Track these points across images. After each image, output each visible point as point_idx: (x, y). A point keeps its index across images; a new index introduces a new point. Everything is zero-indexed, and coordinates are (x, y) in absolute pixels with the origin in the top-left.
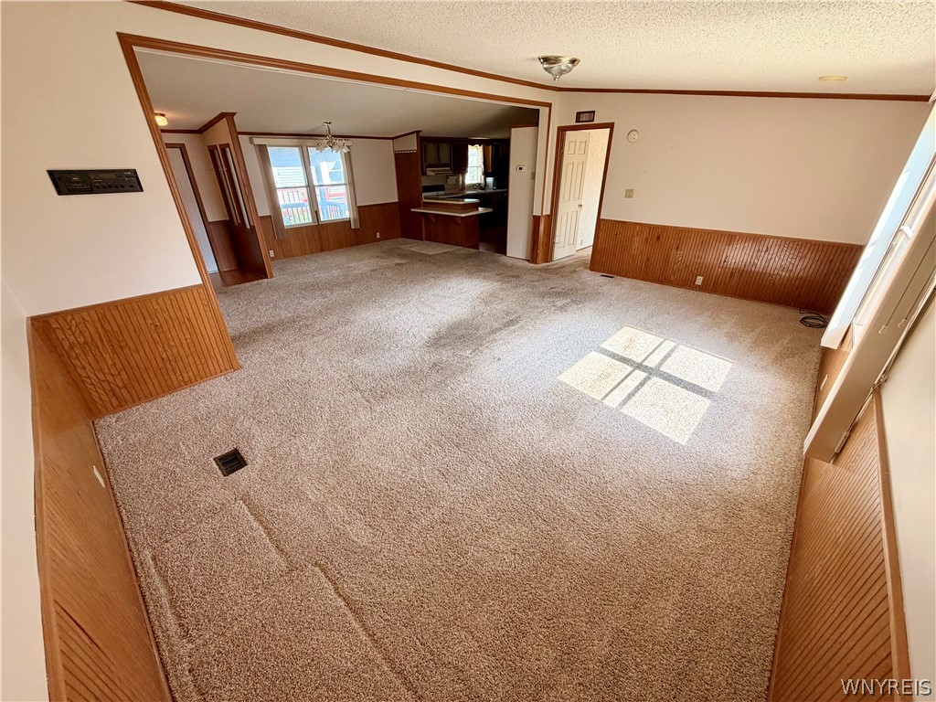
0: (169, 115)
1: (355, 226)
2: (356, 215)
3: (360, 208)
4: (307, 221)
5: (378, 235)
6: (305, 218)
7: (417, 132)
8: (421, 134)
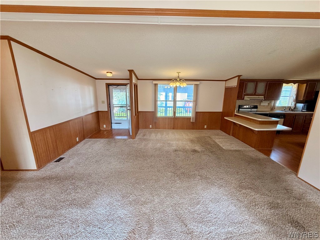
0: (113, 73)
1: (192, 120)
2: (194, 116)
3: (197, 113)
4: (170, 115)
5: (205, 127)
6: (170, 114)
7: (239, 76)
8: (241, 78)
